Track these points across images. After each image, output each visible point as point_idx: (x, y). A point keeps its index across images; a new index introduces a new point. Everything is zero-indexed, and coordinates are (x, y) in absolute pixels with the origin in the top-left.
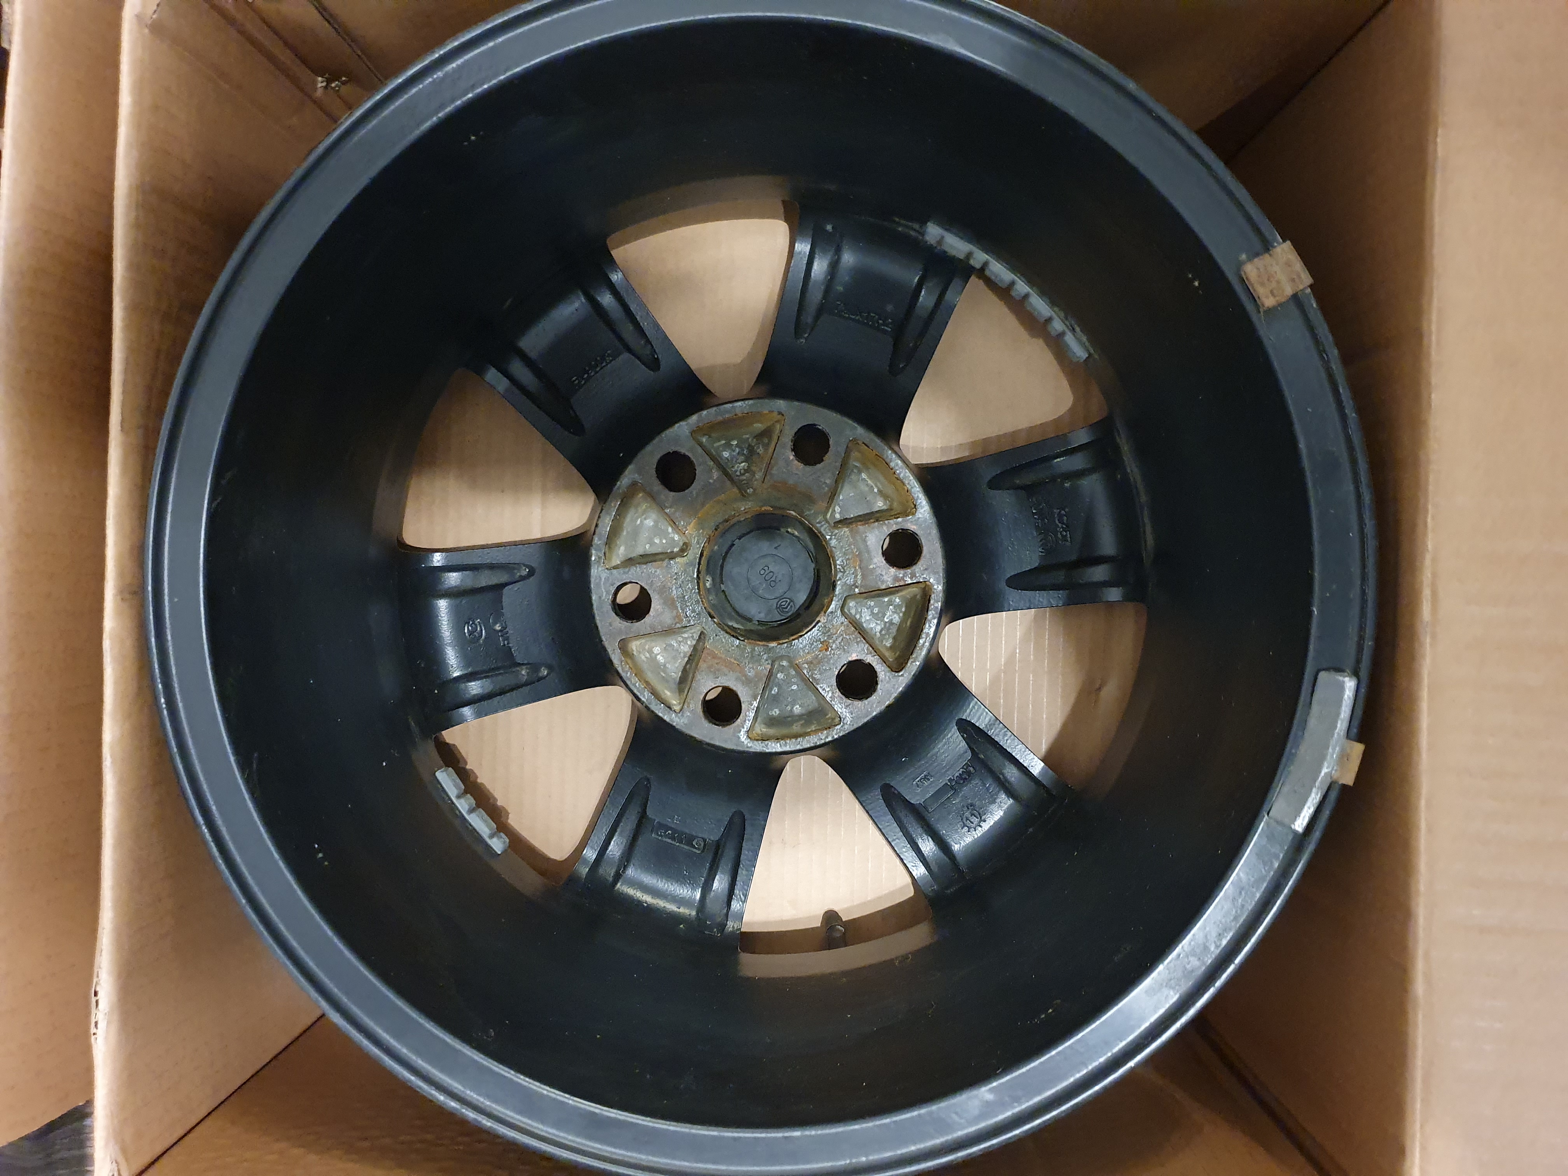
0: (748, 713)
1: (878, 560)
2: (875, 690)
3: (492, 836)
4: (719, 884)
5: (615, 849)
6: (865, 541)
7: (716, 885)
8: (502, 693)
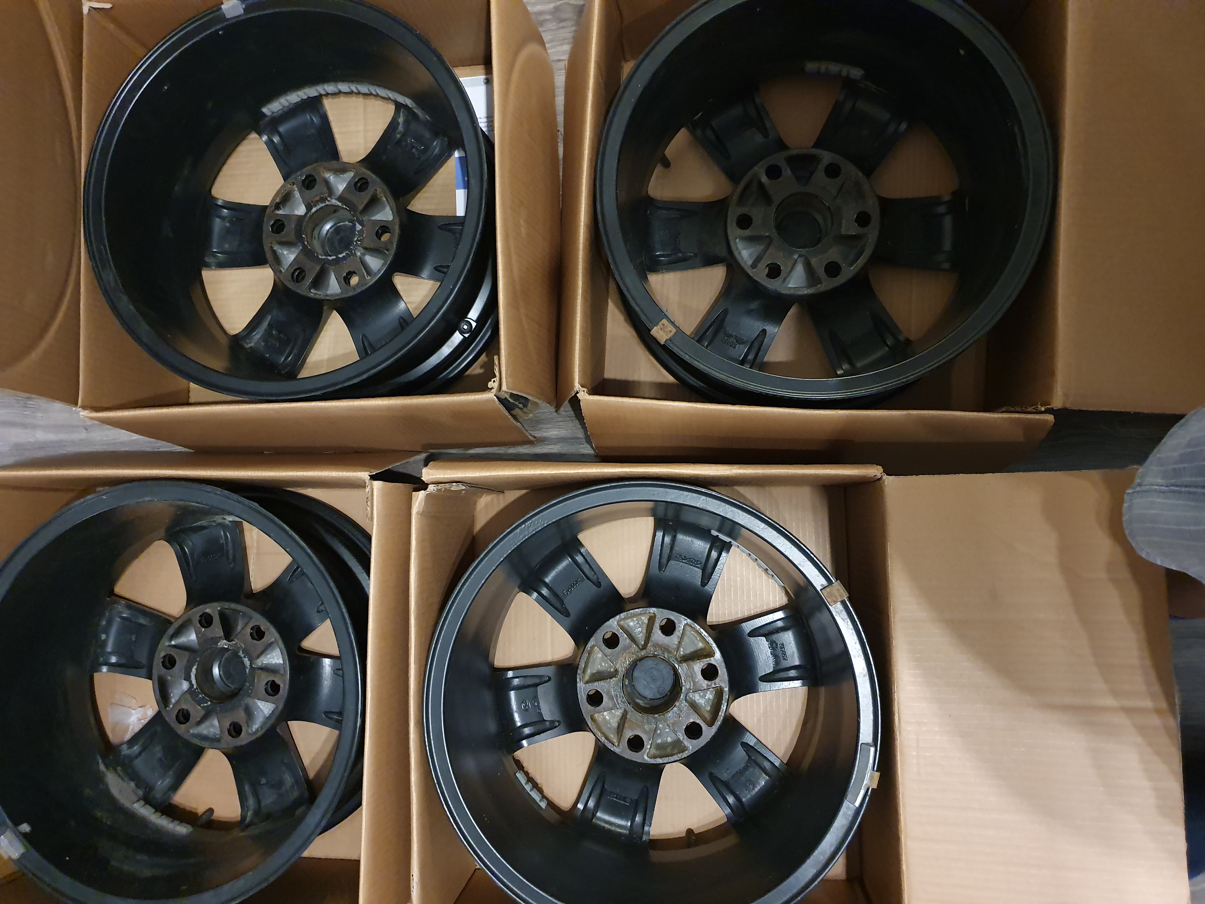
0: (647, 746)
1: (700, 677)
2: (701, 735)
3: (540, 801)
4: (638, 819)
5: (591, 804)
6: (693, 669)
7: (637, 819)
8: (539, 733)
